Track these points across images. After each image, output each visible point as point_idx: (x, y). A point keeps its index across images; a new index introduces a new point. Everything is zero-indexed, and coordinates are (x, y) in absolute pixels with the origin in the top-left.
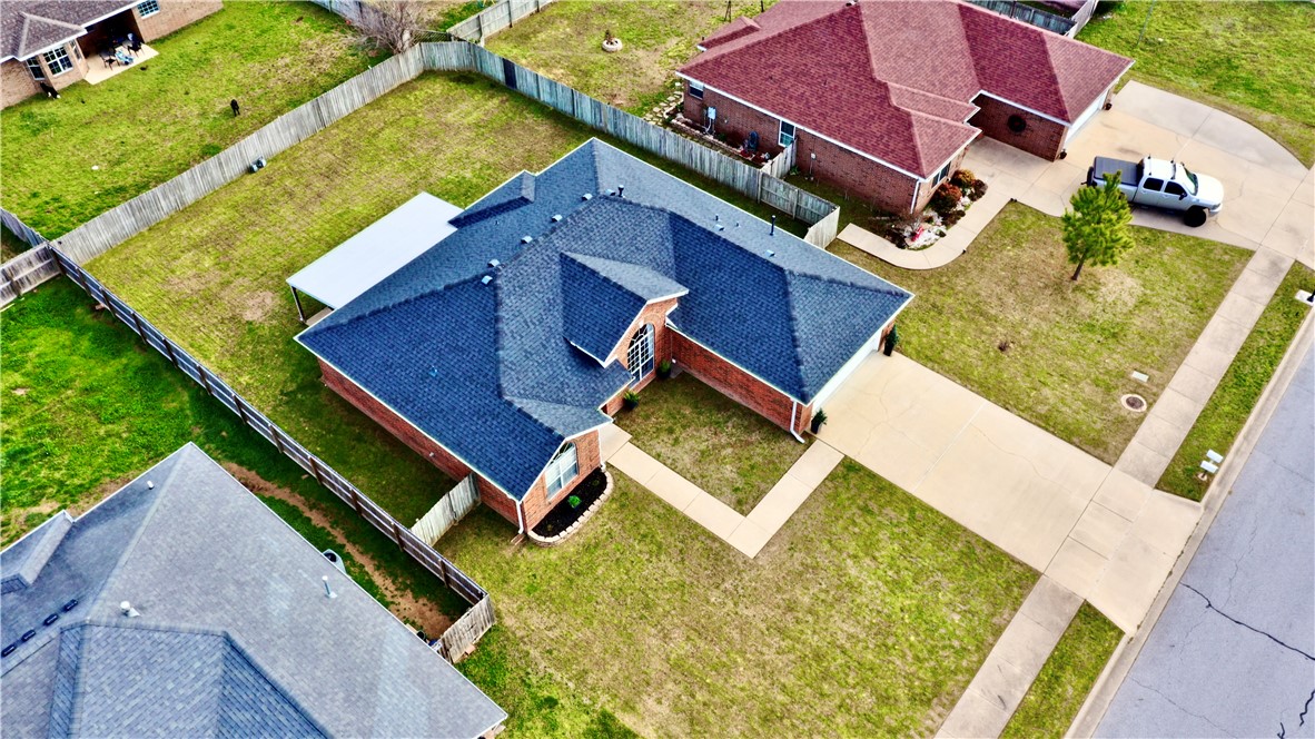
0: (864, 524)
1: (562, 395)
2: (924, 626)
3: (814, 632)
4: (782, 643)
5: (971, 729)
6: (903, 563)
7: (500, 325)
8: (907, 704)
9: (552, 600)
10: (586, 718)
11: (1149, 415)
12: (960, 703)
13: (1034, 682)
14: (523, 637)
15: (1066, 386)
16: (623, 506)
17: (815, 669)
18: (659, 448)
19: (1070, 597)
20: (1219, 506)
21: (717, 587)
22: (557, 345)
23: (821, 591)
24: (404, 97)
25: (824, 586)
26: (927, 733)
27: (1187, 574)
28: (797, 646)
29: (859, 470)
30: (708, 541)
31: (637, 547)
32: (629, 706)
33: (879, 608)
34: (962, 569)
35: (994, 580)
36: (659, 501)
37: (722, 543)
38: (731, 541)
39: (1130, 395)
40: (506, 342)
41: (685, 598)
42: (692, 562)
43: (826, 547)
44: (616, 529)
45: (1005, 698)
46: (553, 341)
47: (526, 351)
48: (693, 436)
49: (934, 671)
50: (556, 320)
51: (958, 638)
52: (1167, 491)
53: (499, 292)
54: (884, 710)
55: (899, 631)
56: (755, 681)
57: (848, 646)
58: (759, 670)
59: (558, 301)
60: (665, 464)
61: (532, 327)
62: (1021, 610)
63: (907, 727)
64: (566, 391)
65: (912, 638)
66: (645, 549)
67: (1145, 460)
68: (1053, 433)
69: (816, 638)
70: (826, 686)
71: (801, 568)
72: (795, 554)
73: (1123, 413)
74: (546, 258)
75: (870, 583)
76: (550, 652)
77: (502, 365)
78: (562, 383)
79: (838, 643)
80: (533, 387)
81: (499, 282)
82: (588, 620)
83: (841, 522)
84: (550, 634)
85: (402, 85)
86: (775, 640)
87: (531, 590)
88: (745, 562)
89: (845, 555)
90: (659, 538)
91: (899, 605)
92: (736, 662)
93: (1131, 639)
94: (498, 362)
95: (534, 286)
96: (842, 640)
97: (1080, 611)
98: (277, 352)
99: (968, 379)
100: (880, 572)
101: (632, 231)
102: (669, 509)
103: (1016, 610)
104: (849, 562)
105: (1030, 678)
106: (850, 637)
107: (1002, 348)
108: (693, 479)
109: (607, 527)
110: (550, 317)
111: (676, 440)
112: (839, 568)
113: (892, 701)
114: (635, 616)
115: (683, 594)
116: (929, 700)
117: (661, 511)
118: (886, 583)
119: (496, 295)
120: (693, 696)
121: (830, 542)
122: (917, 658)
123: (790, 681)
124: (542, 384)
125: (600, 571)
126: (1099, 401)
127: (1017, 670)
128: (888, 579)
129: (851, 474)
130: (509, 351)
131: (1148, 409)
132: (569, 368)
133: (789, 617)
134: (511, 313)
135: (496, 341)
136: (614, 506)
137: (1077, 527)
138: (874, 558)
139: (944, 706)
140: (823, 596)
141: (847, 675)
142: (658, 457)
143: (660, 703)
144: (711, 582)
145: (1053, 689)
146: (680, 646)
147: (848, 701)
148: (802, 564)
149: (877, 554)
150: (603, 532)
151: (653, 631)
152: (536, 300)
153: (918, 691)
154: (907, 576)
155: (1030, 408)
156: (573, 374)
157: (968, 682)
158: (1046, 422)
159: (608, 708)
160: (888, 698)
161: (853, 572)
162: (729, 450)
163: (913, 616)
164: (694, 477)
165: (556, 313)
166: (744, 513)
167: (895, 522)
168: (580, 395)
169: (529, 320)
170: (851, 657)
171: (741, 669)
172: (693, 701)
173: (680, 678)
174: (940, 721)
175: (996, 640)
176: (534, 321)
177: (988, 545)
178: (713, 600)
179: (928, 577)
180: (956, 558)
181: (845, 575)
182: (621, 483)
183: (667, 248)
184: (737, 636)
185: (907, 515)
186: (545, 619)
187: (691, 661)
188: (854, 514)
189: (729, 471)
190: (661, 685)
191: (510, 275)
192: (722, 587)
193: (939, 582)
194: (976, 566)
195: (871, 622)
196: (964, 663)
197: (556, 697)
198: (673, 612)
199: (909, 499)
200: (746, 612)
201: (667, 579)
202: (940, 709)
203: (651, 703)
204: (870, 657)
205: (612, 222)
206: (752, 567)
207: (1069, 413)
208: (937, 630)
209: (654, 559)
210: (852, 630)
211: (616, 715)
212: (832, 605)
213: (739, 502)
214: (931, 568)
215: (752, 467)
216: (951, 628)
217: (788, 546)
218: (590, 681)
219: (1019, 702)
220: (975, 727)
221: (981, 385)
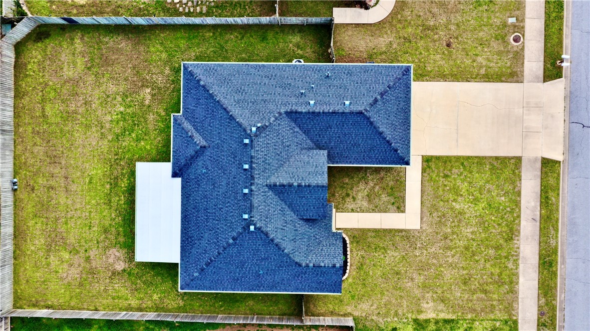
0: (449, 183)
1: (317, 240)
2: (494, 210)
3: (460, 241)
4: (451, 253)
5: (530, 237)
6: (472, 190)
7: (275, 241)
8: (505, 244)
9: (364, 296)
10: (410, 326)
11: (525, 41)
12: (521, 231)
13: (541, 205)
14: (366, 315)
15: (486, 50)
16: (357, 242)
17: (469, 254)
18: (350, 207)
19: (536, 159)
20: (569, 73)
21: (416, 249)
22: (299, 224)
23: (451, 223)
24: (27, 76)
25: (451, 220)
26: (517, 250)
27: (571, 117)
28: (457, 250)
29: (432, 159)
30: (400, 234)
31: (377, 255)
32: (420, 312)
33: (475, 214)
34: (494, 176)
35: (507, 173)
36: (369, 230)
37: (405, 231)
38: (408, 227)
39: (513, 36)
40: (283, 245)
41: (408, 261)
42: (400, 246)
43: (442, 203)
44: (362, 253)
45: (534, 218)
46: (297, 224)
47: (293, 240)
48: (358, 191)
49: (507, 226)
50: (290, 215)
51: (508, 207)
52: (549, 81)
53: (262, 229)
54: (500, 252)
55: (487, 218)
56: (453, 273)
57: (474, 237)
58: (451, 268)
59: (284, 207)
60: (358, 212)
61: (285, 228)
62: (522, 178)
63: (510, 253)
64: (318, 237)
65: (493, 218)
66: (380, 253)
67: (534, 70)
68: (493, 82)
69: (461, 242)
70: (476, 258)
71: (439, 219)
72: (434, 215)
73: (515, 49)
74: (263, 194)
75: (466, 207)
76: (379, 313)
77: (290, 255)
78: (314, 236)
79: (470, 238)
80: (307, 249)
81: (258, 225)
82: (382, 293)
83: (440, 189)
84: (374, 307)
85: (15, 67)
86: (449, 253)
87: (353, 297)
88: (419, 233)
89: (450, 202)
90: (381, 245)
91: (481, 208)
92: (441, 271)
93: (563, 161)
94: (288, 255)
95: (270, 211)
96: (470, 236)
97: (542, 163)
98: (154, 276)
99: (444, 76)
100: (467, 200)
101: (279, 141)
102: (376, 231)
103: (521, 180)
104: (454, 204)
105: (539, 204)
106: (472, 233)
107: (448, 45)
108: (373, 211)
109: (359, 255)
110: (287, 216)
111: (353, 198)
112: (452, 209)
113: (500, 247)
114: (396, 280)
115: (406, 260)
116: (512, 237)
117: (373, 234)
118: (472, 203)
119: (262, 232)
120: (437, 293)
121: (442, 200)
122: (499, 225)
123: (463, 264)
124: (309, 244)
125: (371, 273)
126: (503, 49)
127: (533, 204)
128: (471, 200)
129: (430, 164)
130: (288, 248)
131: (524, 39)
132: (311, 228)
133: (448, 241)
134: (274, 232)
135: (279, 248)
136: (355, 245)
137: (524, 125)
138: (461, 195)
139: (517, 236)
140: (453, 224)
141: (480, 248)
142: (353, 211)
143: (428, 303)
144: (412, 248)
145: (548, 203)
146: (419, 279)
147: (486, 257)
148: (438, 217)
149: (461, 193)
150: (360, 258)
151: (406, 281)
152: (276, 216)
153: (506, 237)
154: (477, 194)
155: (478, 74)
156: (314, 228)
157: (520, 221)
158: (488, 78)
159: (414, 317)
160: (498, 246)
161: (458, 207)
162: (377, 187)
163: (488, 209)
164: (373, 210)
165: (288, 213)
166: (403, 212)
167: (459, 173)
168: (323, 233)
169: (282, 227)
170: (477, 241)
171: (445, 272)
172: (438, 295)
173: (428, 290)
174: (519, 242)
175: (520, 198)
176: (284, 225)
177: (497, 158)
178: (418, 254)
179: (484, 189)
180: (489, 173)
181: (455, 210)
182: (349, 234)
183: (297, 132)
184: (435, 261)
185: (461, 167)
186: (367, 304)
187: (427, 281)
188: (443, 182)
189: (384, 198)
190: (423, 297)
191: (259, 218)
192: (417, 247)
193: (489, 188)
194: (498, 171)
195: (476, 222)
196: (515, 215)
197: (394, 327)
198: (408, 269)
199: (458, 158)
200: (432, 250)
201: (396, 259)
202: (517, 238)
203: (425, 305)
204: (483, 236)
205: (269, 145)
206: (422, 232)
207: (495, 67)
208: (499, 209)
209: (386, 255)
210: (471, 230)
211: (418, 318)
212: (458, 225)
213: (398, 208)
214: (483, 185)
215: (392, 189)
216: (503, 204)
217: (429, 214)
218: (400, 313)
219: (539, 216)
220: (531, 236)
221: (452, 76)
